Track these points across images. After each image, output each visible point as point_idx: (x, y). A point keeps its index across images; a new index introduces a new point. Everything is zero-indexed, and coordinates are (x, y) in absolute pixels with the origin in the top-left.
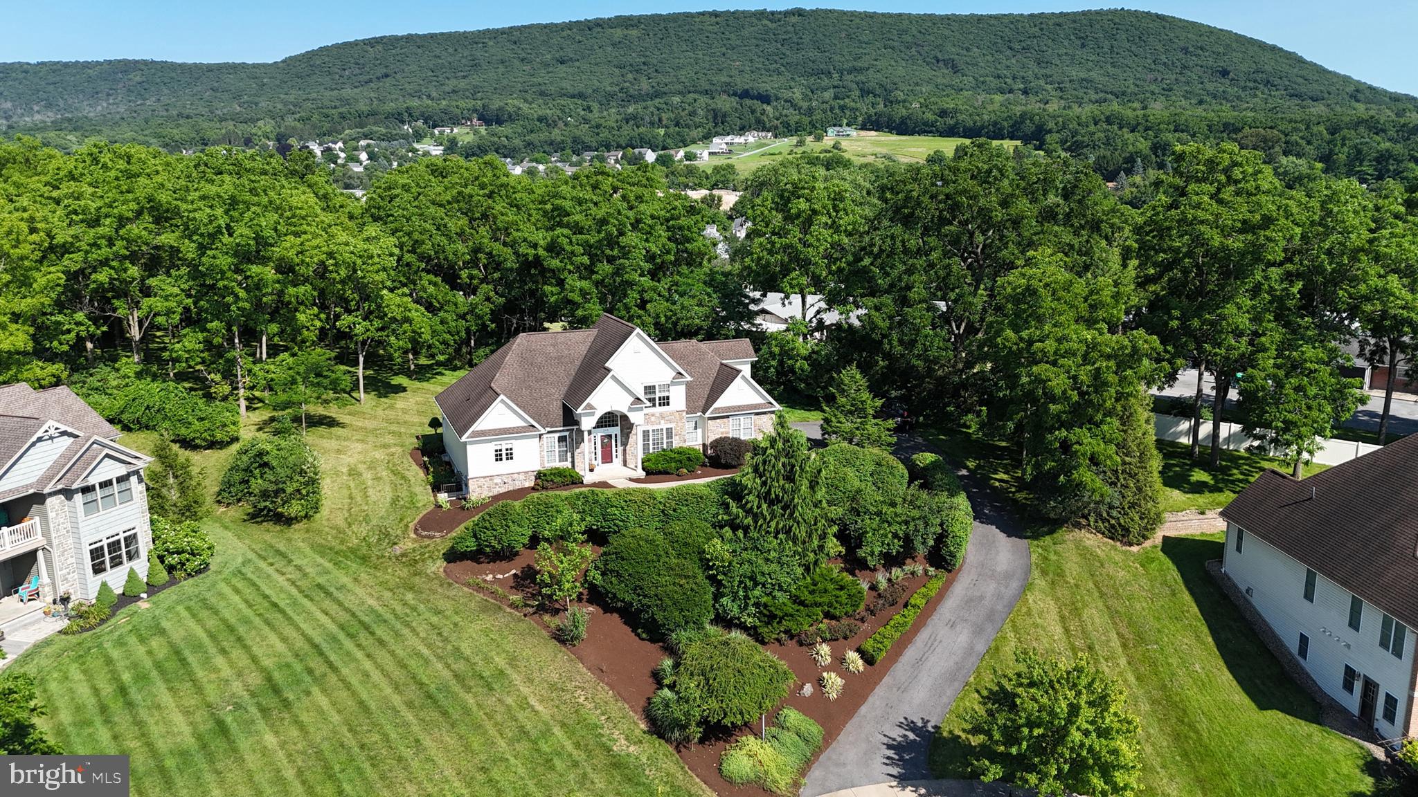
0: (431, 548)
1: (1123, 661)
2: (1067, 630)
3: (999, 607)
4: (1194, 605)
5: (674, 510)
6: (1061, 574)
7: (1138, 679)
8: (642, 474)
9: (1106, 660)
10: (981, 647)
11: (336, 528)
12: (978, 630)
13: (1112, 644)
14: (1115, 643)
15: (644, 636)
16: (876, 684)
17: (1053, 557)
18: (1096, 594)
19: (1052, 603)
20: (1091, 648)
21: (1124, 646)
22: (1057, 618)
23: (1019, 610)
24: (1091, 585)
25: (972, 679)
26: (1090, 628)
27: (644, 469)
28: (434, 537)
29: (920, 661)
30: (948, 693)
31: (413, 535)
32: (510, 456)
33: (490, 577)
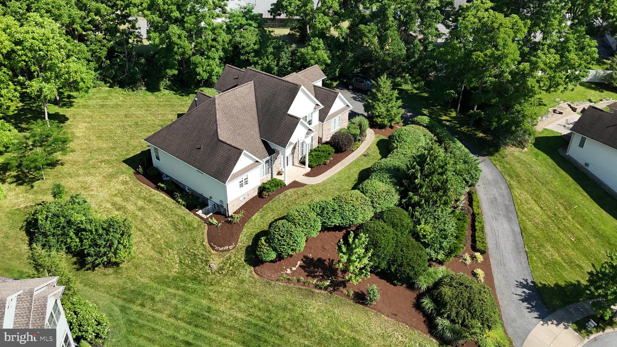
0: (233, 259)
1: (570, 217)
2: (541, 208)
3: (507, 202)
4: (569, 176)
5: (379, 204)
6: (518, 176)
7: (580, 225)
8: (308, 170)
9: (564, 219)
10: (517, 229)
11: (152, 259)
12: (509, 220)
13: (561, 210)
14: (562, 209)
15: (399, 284)
16: (490, 265)
17: (508, 166)
18: (540, 184)
19: (526, 193)
20: (555, 215)
21: (566, 209)
22: (534, 202)
23: (517, 203)
24: (535, 179)
25: (527, 249)
26: (548, 204)
27: (309, 167)
28: (229, 250)
29: (497, 245)
30: (523, 261)
31: (213, 252)
32: (246, 183)
33: (289, 271)
